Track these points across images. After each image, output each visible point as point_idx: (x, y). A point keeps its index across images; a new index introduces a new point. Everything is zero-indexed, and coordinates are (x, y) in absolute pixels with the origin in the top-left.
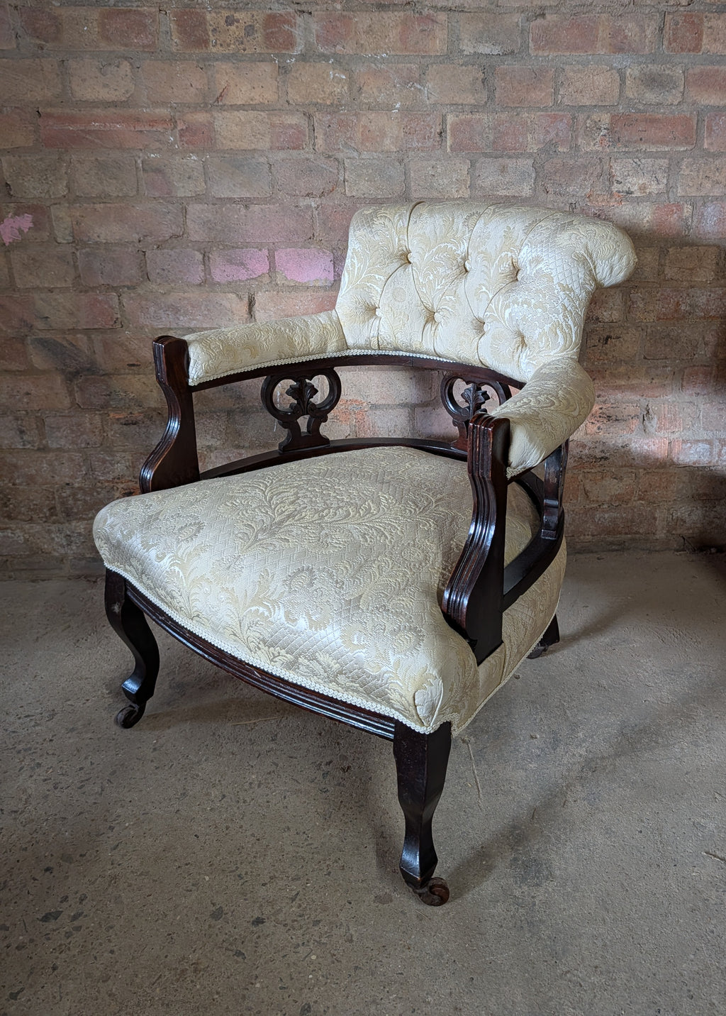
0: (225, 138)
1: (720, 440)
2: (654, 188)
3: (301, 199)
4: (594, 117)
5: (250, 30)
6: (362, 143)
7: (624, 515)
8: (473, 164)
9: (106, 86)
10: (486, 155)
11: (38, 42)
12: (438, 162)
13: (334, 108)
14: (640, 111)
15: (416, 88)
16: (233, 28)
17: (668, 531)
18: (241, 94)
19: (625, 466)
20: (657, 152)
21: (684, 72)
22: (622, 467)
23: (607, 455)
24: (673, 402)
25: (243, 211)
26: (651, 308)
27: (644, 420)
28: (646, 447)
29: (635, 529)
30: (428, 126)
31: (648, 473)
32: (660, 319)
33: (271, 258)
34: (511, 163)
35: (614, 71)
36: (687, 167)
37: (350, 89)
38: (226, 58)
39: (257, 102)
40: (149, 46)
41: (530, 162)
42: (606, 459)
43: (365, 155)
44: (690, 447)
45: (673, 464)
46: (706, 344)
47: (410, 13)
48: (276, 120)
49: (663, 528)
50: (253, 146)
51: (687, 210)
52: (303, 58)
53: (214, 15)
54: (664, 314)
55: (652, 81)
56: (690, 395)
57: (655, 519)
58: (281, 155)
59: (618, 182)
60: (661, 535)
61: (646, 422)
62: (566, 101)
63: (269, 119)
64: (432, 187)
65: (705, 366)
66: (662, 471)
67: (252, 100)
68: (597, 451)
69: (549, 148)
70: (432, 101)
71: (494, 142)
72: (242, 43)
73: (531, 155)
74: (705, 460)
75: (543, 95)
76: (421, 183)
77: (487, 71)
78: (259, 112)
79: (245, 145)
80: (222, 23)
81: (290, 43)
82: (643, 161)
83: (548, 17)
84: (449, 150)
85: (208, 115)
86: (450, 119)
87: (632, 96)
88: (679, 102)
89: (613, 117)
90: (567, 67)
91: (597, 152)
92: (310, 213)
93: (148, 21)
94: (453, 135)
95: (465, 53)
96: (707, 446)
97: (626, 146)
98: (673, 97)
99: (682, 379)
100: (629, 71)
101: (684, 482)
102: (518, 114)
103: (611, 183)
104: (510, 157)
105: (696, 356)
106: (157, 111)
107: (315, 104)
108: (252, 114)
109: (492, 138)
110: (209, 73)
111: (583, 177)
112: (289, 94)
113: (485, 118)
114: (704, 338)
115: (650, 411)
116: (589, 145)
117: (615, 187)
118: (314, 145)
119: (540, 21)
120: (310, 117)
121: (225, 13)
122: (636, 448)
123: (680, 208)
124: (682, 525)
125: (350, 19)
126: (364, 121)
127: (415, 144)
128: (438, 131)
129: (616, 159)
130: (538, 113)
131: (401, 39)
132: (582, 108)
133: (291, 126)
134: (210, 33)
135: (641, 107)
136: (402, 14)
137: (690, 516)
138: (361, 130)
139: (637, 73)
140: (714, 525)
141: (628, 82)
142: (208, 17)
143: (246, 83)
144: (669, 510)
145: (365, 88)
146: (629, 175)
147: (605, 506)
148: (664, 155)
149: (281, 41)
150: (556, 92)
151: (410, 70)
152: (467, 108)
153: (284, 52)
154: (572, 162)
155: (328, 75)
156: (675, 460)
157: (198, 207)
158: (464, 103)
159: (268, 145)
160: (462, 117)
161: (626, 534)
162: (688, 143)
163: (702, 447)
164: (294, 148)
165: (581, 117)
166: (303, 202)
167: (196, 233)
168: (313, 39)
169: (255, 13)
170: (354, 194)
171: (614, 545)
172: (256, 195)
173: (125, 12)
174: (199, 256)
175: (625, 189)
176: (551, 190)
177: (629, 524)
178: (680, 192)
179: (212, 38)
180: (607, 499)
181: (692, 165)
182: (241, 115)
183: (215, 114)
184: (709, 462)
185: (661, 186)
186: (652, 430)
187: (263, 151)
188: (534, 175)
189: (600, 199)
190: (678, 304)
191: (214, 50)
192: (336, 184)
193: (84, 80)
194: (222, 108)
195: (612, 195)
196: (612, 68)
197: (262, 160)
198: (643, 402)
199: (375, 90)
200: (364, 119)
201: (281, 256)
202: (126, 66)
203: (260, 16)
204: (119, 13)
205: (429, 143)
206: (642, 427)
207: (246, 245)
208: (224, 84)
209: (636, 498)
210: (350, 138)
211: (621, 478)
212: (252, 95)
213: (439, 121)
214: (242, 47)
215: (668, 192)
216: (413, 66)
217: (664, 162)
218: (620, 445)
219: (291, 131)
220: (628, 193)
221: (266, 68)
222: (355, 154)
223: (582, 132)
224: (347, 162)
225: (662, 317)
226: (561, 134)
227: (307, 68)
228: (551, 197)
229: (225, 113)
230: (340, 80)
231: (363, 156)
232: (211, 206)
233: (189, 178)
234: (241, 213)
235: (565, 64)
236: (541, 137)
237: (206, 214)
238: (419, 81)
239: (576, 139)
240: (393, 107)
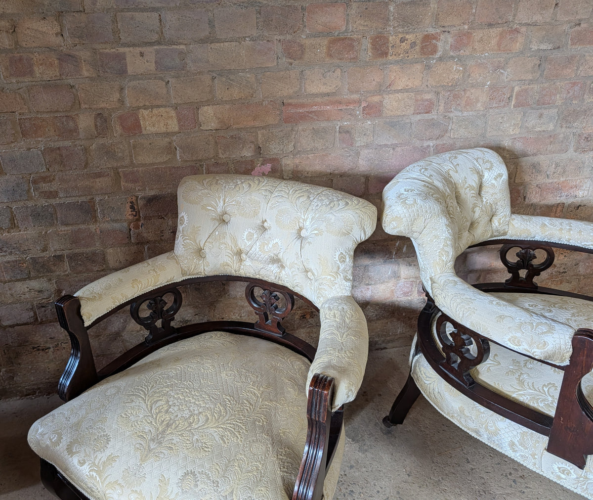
0: (388, 110)
3: (425, 142)
5: (413, 44)
6: (465, 107)
8: (524, 114)
9: (325, 84)
10: (532, 109)
11: (290, 61)
12: (505, 115)
13: (453, 88)
15: (501, 73)
16: (404, 44)
18: (401, 83)
25: (392, 151)
34: (545, 112)
37: (463, 76)
38: (397, 62)
39: (410, 87)
40: (354, 58)
41: (556, 110)
43: (465, 113)
47: (506, 28)
48: (419, 97)
50: (404, 113)
52: (440, 59)
53: (394, 37)
58: (419, 117)
62: (582, 74)
63: (415, 96)
64: (499, 129)
67: (407, 86)
69: (568, 102)
70: (508, 79)
71: (538, 100)
72: (407, 53)
73: (557, 107)
75: (570, 71)
76: (494, 127)
77: (543, 60)
78: (410, 93)
79: (399, 113)
80: (398, 41)
81: (434, 51)
83: (582, 25)
84: (512, 107)
85: (381, 97)
86: (517, 89)
90: (586, 54)
92: (429, 149)
93: (355, 44)
94: (516, 98)
95: (532, 50)
102: (554, 84)
104: (545, 109)
106: (352, 97)
107: (443, 86)
108: (406, 94)
109: (537, 98)
110: (385, 72)
111: (583, 117)
112: (429, 81)
113: (536, 87)
118: (438, 110)
119: (577, 28)
120: (438, 94)
121: (401, 36)
125: (471, 34)
126: (468, 94)
127: (494, 105)
128: (508, 97)
130: (565, 82)
131: (497, 44)
132: (590, 77)
133: (427, 100)
134: (390, 48)
136: (501, 29)
138: (465, 99)
142: (391, 39)
143: (405, 76)
145: (472, 75)
149: (430, 50)
150: (578, 69)
151: (499, 62)
152: (527, 82)
153: (430, 56)
154: (579, 109)
155: (453, 69)
157: (367, 151)
158: (526, 79)
159: (412, 112)
160: (523, 87)
164: (426, 113)
165: (589, 82)
166: (426, 144)
167: (363, 166)
168: (448, 48)
169: (418, 34)
170: (455, 136)
172: (401, 142)
173: (343, 39)
174: (363, 180)
176: (564, 126)
179: (391, 51)
182: (400, 96)
183: (385, 96)
187: (409, 116)
188: (557, 118)
189: (589, 129)
191: (390, 58)
192: (447, 131)
193: (313, 82)
194: (389, 92)
197: (407, 121)
199: (477, 75)
200: (468, 92)
202: (338, 72)
203: (420, 36)
204: (340, 39)
205: (502, 104)
207: (390, 171)
208: (393, 78)
210: (459, 104)
212: (408, 83)
213: (510, 91)
214: (407, 55)
216: (502, 60)
219: (426, 103)
221: (419, 67)
222: (460, 114)
224: (455, 118)
226: (575, 93)
227: (442, 65)
228: (564, 130)
229: (390, 95)
230: (459, 70)
231: (464, 115)
232: (374, 150)
233: (365, 135)
234: (391, 153)
235: (586, 52)
236: (565, 95)
237: (371, 155)
238: (503, 68)
239: (583, 96)
240: (485, 85)
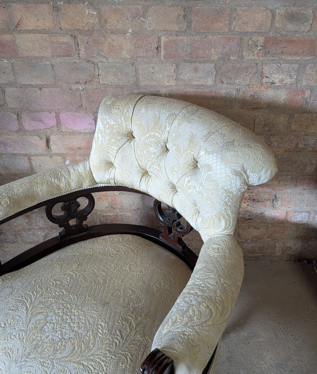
0: (23, 50)
1: (314, 211)
2: (288, 81)
3: (73, 85)
4: (254, 39)
6: (108, 53)
7: (259, 245)
8: (177, 66)
10: (186, 61)
12: (156, 65)
13: (90, 32)
14: (283, 35)
15: (141, 20)
17: (282, 252)
18: (30, 23)
19: (261, 223)
20: (292, 60)
21: (313, 12)
22: (260, 223)
23: (252, 217)
24: (290, 193)
25: (39, 91)
26: (282, 146)
27: (273, 201)
28: (273, 214)
29: (264, 251)
30: (150, 43)
31: (273, 226)
32: (286, 151)
33: (57, 117)
34: (201, 66)
35: (268, 11)
36: (310, 69)
37: (99, 21)
39: (41, 28)
41: (213, 65)
42: (251, 219)
43: (111, 60)
44: (298, 215)
45: (287, 222)
46: (312, 164)
48: (54, 39)
49: (279, 251)
50: (41, 55)
51: (308, 93)
52: (69, 1)
54: (289, 149)
55: (292, 17)
56: (300, 189)
57: (275, 247)
58: (59, 60)
59: (266, 77)
60: (278, 253)
61: (275, 202)
62: (237, 29)
63: (50, 38)
64: (152, 80)
65: (310, 175)
66: (281, 225)
67: (38, 27)
68: (246, 215)
69: (225, 58)
70: (152, 28)
71: (191, 53)
73: (213, 61)
74: (305, 221)
75: (222, 25)
76: (146, 77)
77: (187, 11)
78: (43, 35)
79: (36, 54)
82: (283, 65)
84: (162, 58)
85: (11, 36)
86: (163, 39)
87: (278, 26)
88: (309, 30)
89: (266, 39)
90: (238, 8)
91: (255, 59)
92: (79, 93)
94: (165, 49)
96: (307, 214)
97: (273, 56)
98: (305, 27)
99: (297, 182)
100: (278, 11)
101: (293, 231)
102: (206, 37)
103: (262, 77)
104: (200, 62)
105: (306, 170)
107: (78, 30)
108: (39, 36)
109: (189, 51)
110: (9, 10)
111: (245, 74)
112: (61, 24)
113: (185, 39)
114: (311, 161)
115: (277, 197)
116: (250, 55)
117: (265, 80)
118: (79, 54)
120: (75, 38)
122: (268, 214)
123: (303, 92)
124: (290, 250)
126: (109, 40)
127: (141, 54)
128: (156, 46)
129: (266, 64)
130: (219, 36)
132: (246, 33)
133: (63, 43)
135: (284, 33)
137: (295, 246)
138: (107, 46)
139: (283, 12)
140: (307, 250)
141: (277, 18)
143: (33, 17)
144: (283, 243)
145: (109, 20)
146: (273, 73)
147: (249, 241)
148: (296, 62)
150: (230, 23)
151: (137, 9)
152: (174, 33)
154: (238, 65)
155: (85, 12)
156: (289, 220)
157: (11, 89)
158: (172, 30)
159: (50, 54)
160: (171, 38)
161: (260, 253)
162: (312, 55)
163: (304, 215)
164: (66, 56)
165: (246, 39)
166: (74, 87)
167: (12, 103)
170: (105, 82)
171: (253, 258)
172: (45, 83)
174: (15, 117)
175: (271, 81)
176: (225, 81)
177: (262, 249)
178: (304, 83)
180: (251, 237)
181: (313, 68)
182: (32, 36)
183: (16, 35)
184: (308, 222)
185: (293, 80)
186: (278, 206)
187: (47, 58)
188: (215, 73)
189: (255, 87)
190: (297, 144)
192: (94, 77)
194: (20, 32)
195: (262, 84)
196: (267, 9)
197: (48, 63)
198: (274, 193)
199: (115, 21)
200: (109, 39)
201: (63, 116)
205: (150, 54)
206: (272, 204)
207: (42, 111)
208: (19, 17)
209: (266, 237)
210: (102, 50)
211: (259, 229)
212: (38, 24)
213: (156, 40)
215: (297, 83)
216: (140, 7)
217: (296, 66)
218: (259, 213)
219: (64, 46)
220: (272, 83)
221: (45, 8)
222: (105, 60)
223: (246, 47)
224: (100, 65)
225: (288, 150)
226: (232, 49)
227: (71, 7)
228: (225, 85)
229: (22, 35)
230: (93, 15)
231: (109, 61)
232: (19, 89)
233: (4, 73)
234: (38, 93)
235: (238, 6)
236: (220, 51)
237: (17, 93)
238: (143, 16)
239: (242, 52)
240: (127, 32)
